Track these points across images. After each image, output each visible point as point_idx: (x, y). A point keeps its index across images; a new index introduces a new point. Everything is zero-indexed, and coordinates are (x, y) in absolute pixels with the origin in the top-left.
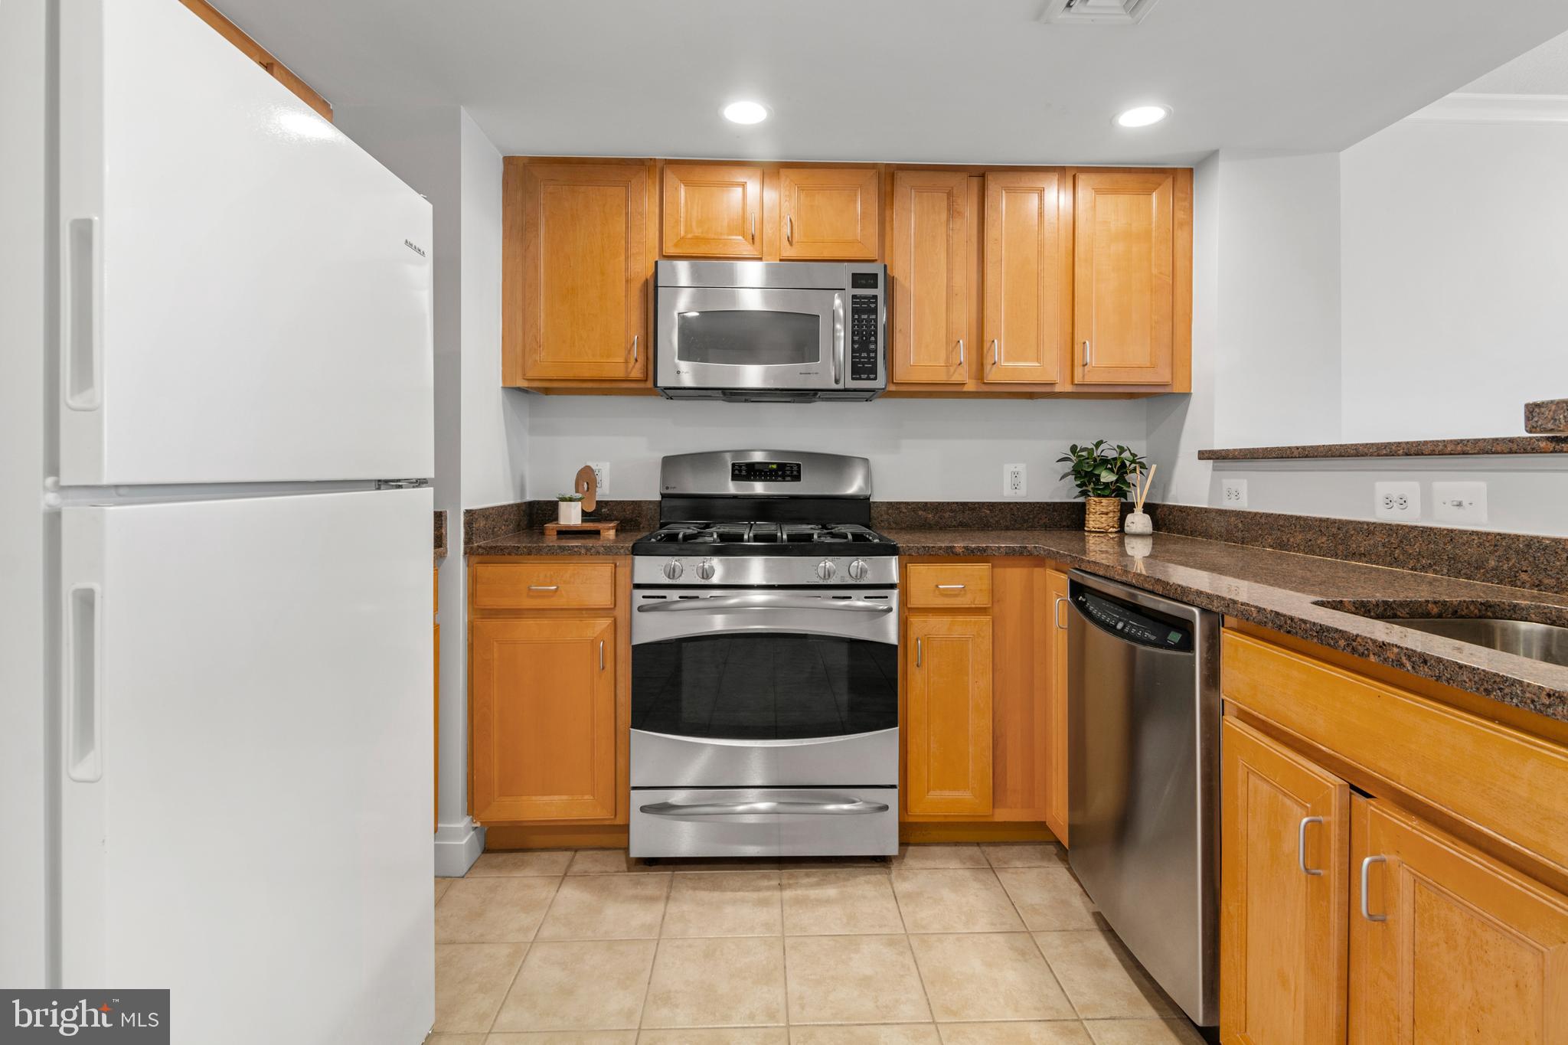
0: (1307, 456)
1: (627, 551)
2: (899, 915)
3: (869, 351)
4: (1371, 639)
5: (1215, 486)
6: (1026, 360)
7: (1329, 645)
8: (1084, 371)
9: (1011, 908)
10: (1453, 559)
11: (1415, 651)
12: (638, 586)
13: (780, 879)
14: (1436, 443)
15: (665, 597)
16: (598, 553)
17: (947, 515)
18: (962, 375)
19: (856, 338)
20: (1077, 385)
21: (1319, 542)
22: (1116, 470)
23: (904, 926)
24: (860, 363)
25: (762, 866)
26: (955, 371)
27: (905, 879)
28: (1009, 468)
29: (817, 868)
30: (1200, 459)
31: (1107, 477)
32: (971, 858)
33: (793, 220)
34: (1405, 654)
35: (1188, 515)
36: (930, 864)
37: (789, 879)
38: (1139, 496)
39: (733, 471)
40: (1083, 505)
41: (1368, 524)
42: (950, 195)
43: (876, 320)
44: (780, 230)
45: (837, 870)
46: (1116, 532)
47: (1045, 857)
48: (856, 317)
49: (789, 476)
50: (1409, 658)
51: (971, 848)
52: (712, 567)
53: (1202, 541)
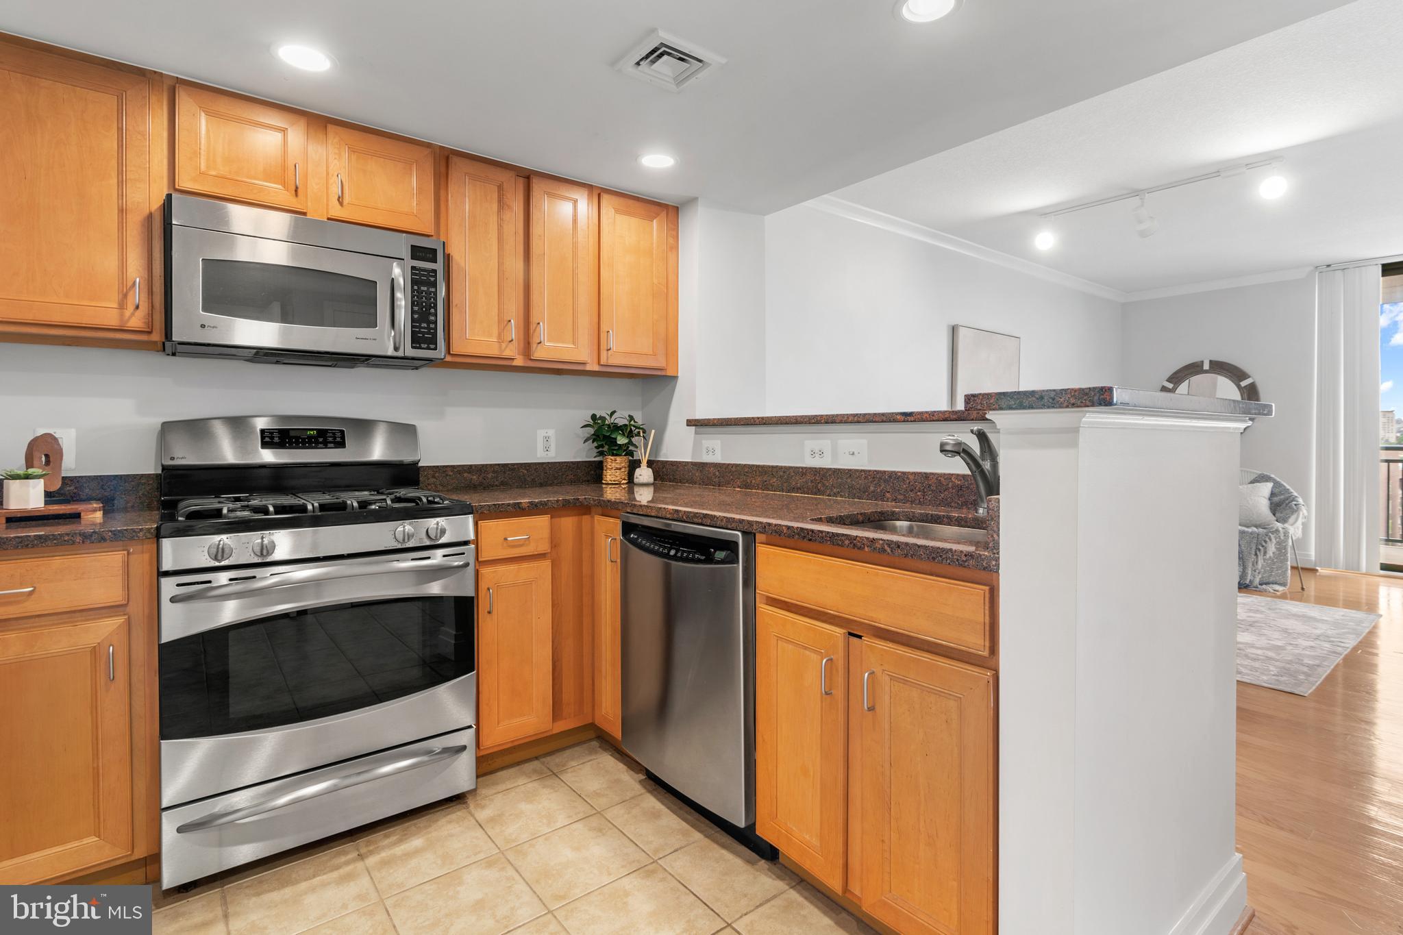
0: (764, 424)
1: (149, 536)
2: (489, 839)
3: (429, 322)
4: (866, 538)
5: (697, 447)
6: (563, 342)
7: (838, 544)
8: (608, 354)
9: (580, 799)
10: (852, 487)
11: (893, 541)
12: (167, 574)
13: (358, 850)
14: (843, 416)
15: (210, 582)
16: (103, 539)
17: (490, 476)
18: (512, 352)
19: (416, 308)
20: (602, 365)
21: (771, 482)
22: (626, 435)
23: (497, 846)
24: (420, 332)
25: (332, 844)
26: (507, 347)
27: (483, 807)
28: (541, 433)
29: (394, 826)
30: (688, 425)
31: (622, 440)
32: (535, 771)
33: (344, 183)
34: (887, 544)
35: (678, 467)
36: (501, 787)
37: (367, 846)
38: (643, 455)
39: (263, 438)
40: (601, 463)
41: (802, 468)
42: (500, 188)
43: (435, 293)
44: (327, 188)
45: (415, 821)
46: (627, 483)
47: (592, 751)
48: (416, 287)
49: (331, 442)
50: (889, 545)
51: (531, 763)
52: (273, 542)
53: (690, 487)
